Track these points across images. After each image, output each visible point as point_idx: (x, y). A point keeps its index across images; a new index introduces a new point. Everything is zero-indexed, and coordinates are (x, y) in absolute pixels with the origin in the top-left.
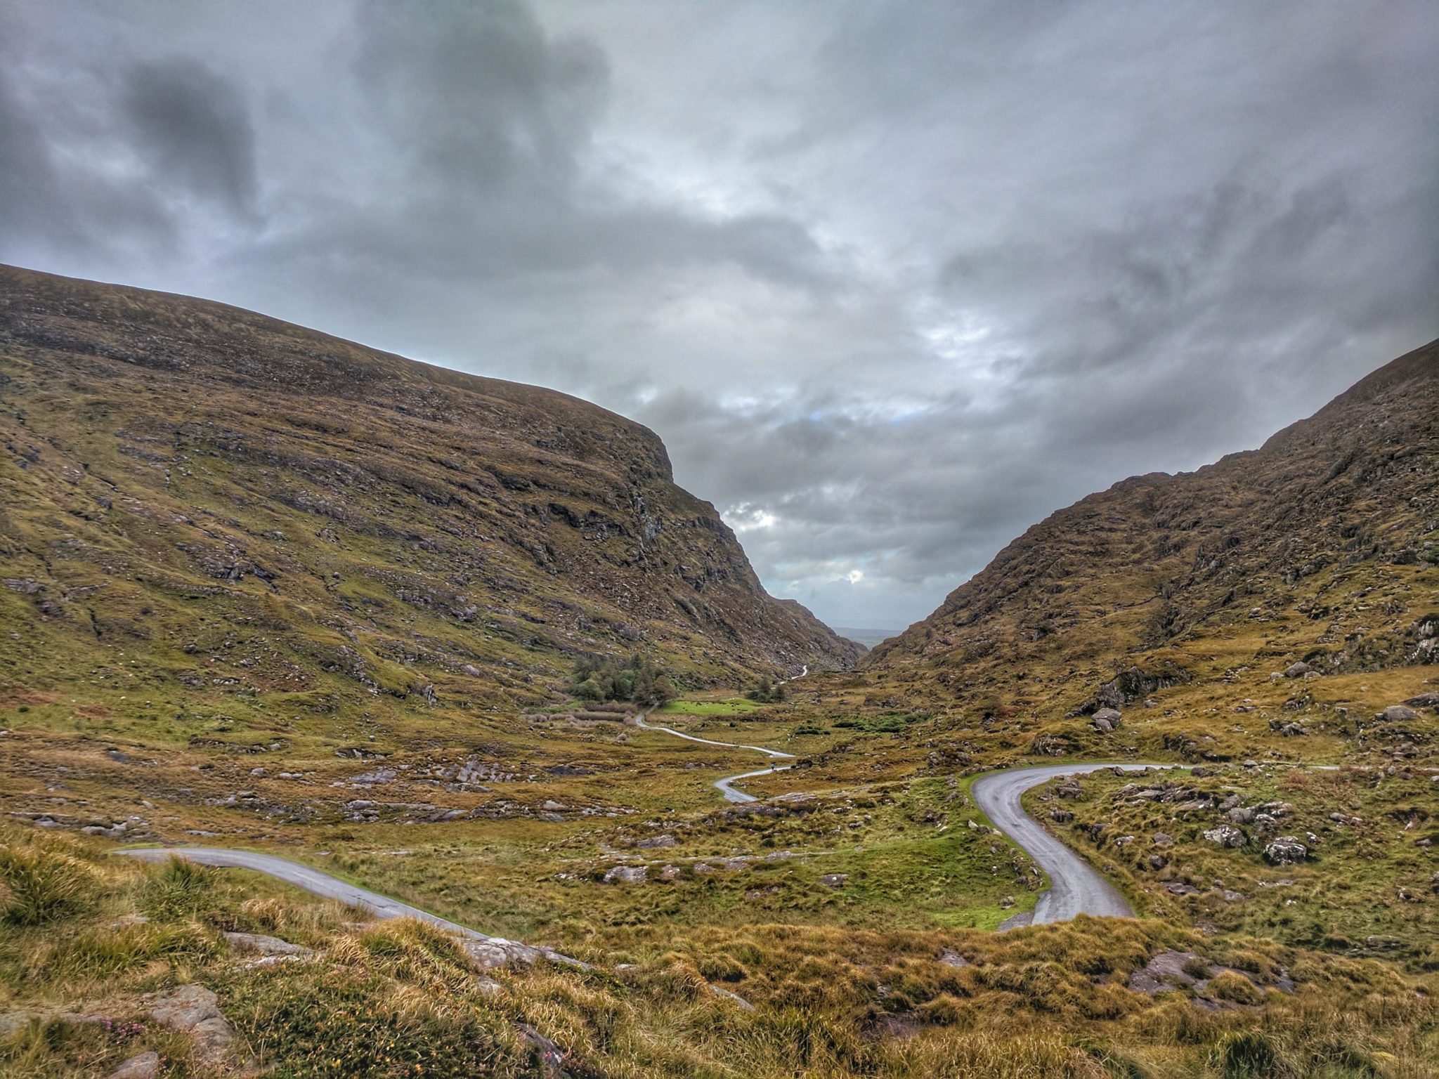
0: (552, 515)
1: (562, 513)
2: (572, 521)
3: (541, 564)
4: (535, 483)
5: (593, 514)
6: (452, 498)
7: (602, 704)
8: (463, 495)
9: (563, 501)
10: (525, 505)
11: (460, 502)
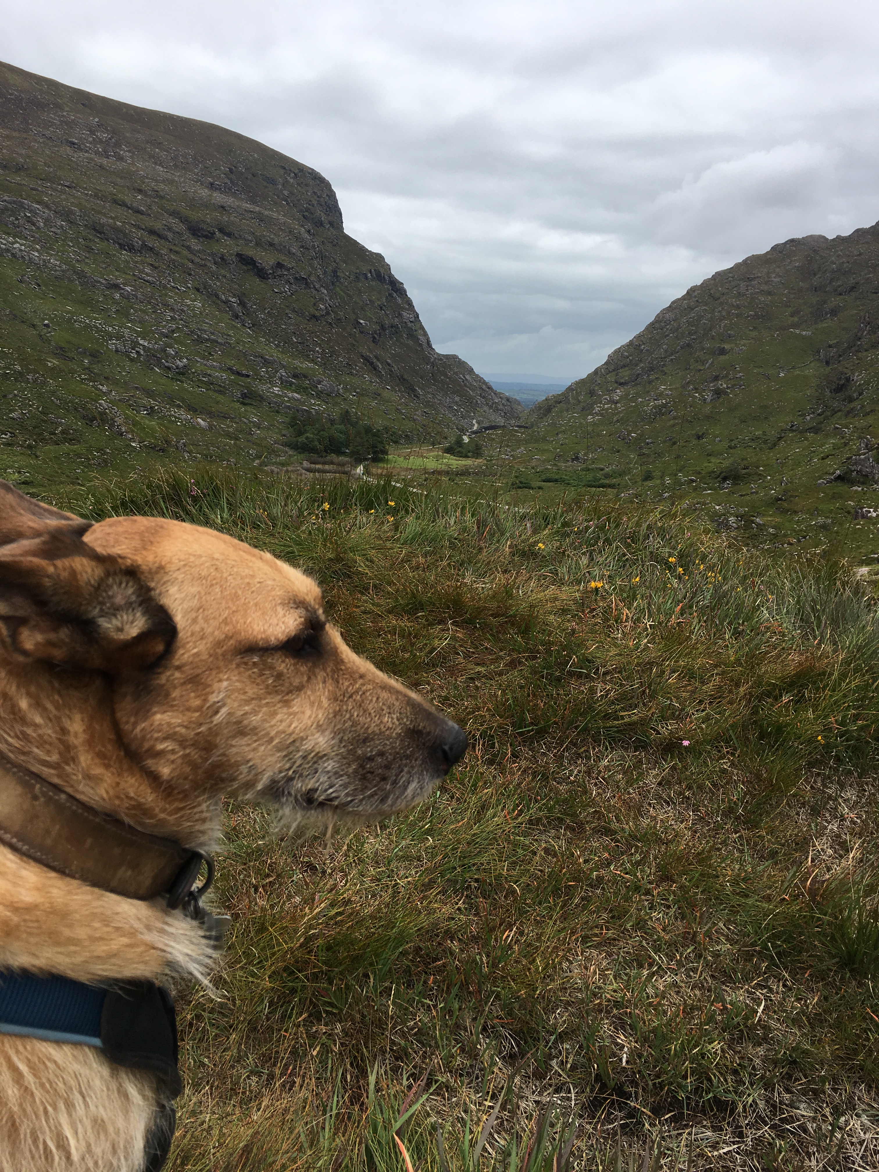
0: (240, 265)
1: (249, 264)
2: (262, 274)
3: (237, 317)
4: (221, 230)
5: (280, 265)
6: (144, 245)
7: (322, 457)
8: (152, 242)
9: (250, 252)
10: (213, 254)
11: (151, 249)
